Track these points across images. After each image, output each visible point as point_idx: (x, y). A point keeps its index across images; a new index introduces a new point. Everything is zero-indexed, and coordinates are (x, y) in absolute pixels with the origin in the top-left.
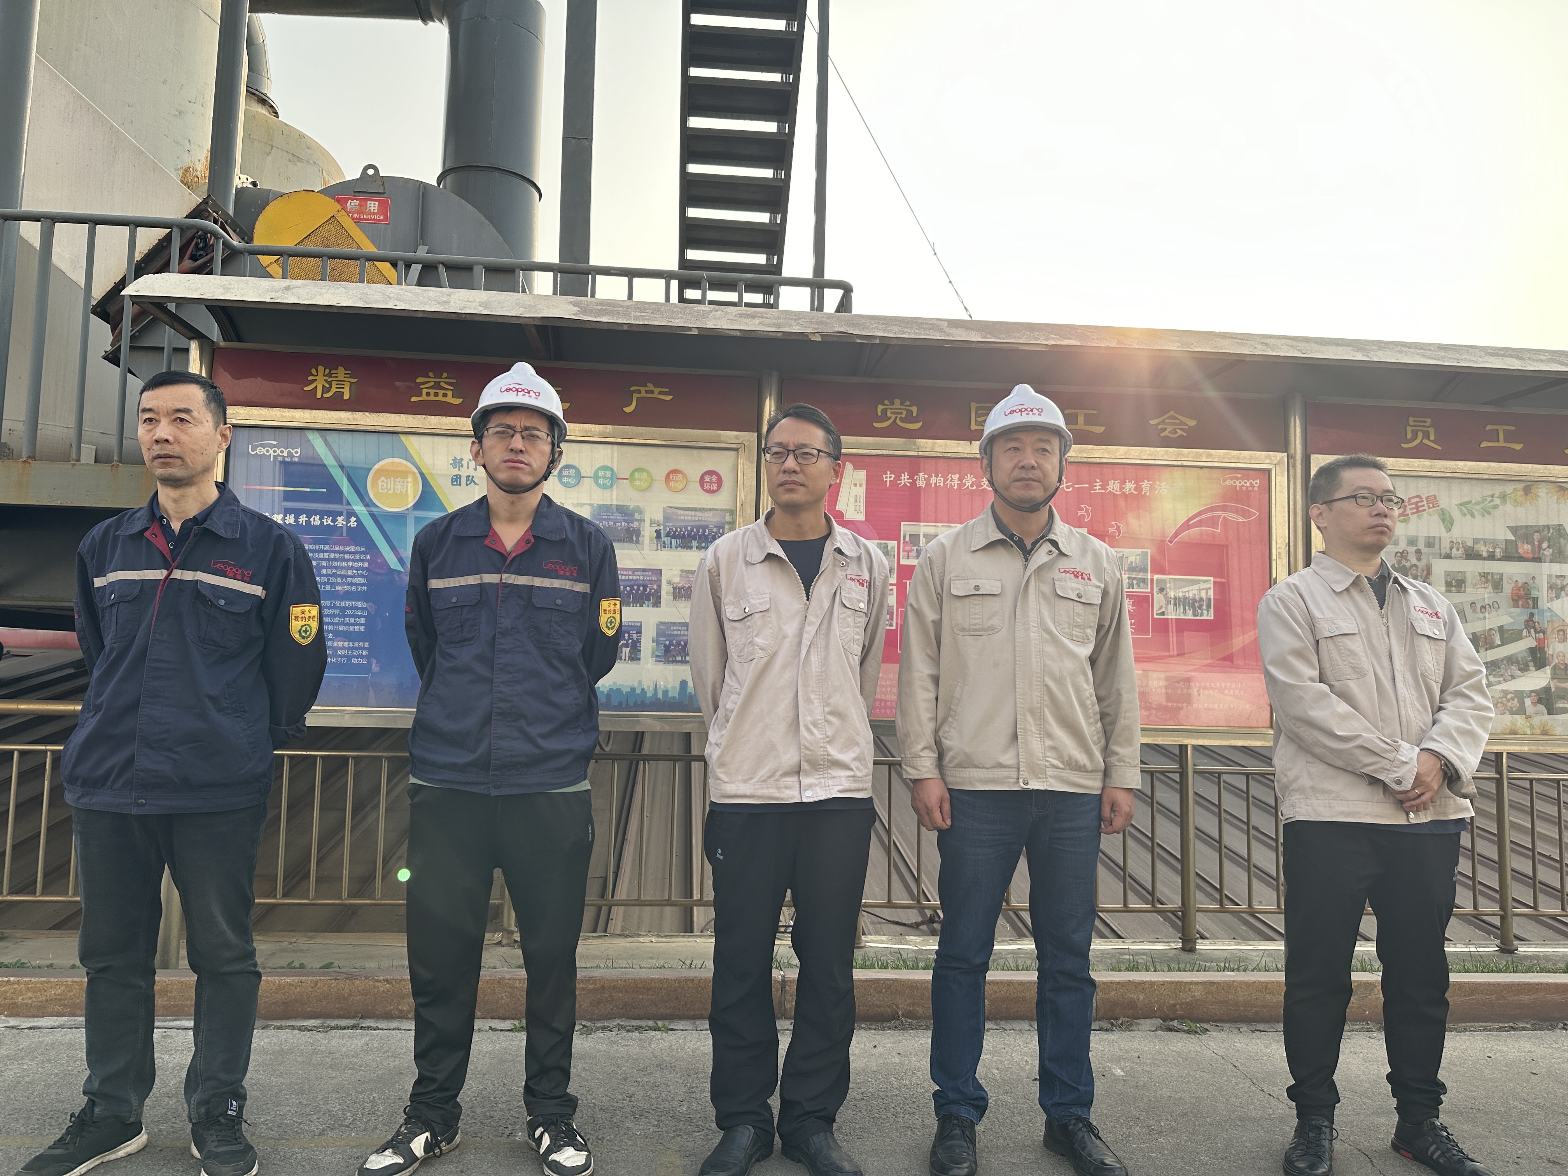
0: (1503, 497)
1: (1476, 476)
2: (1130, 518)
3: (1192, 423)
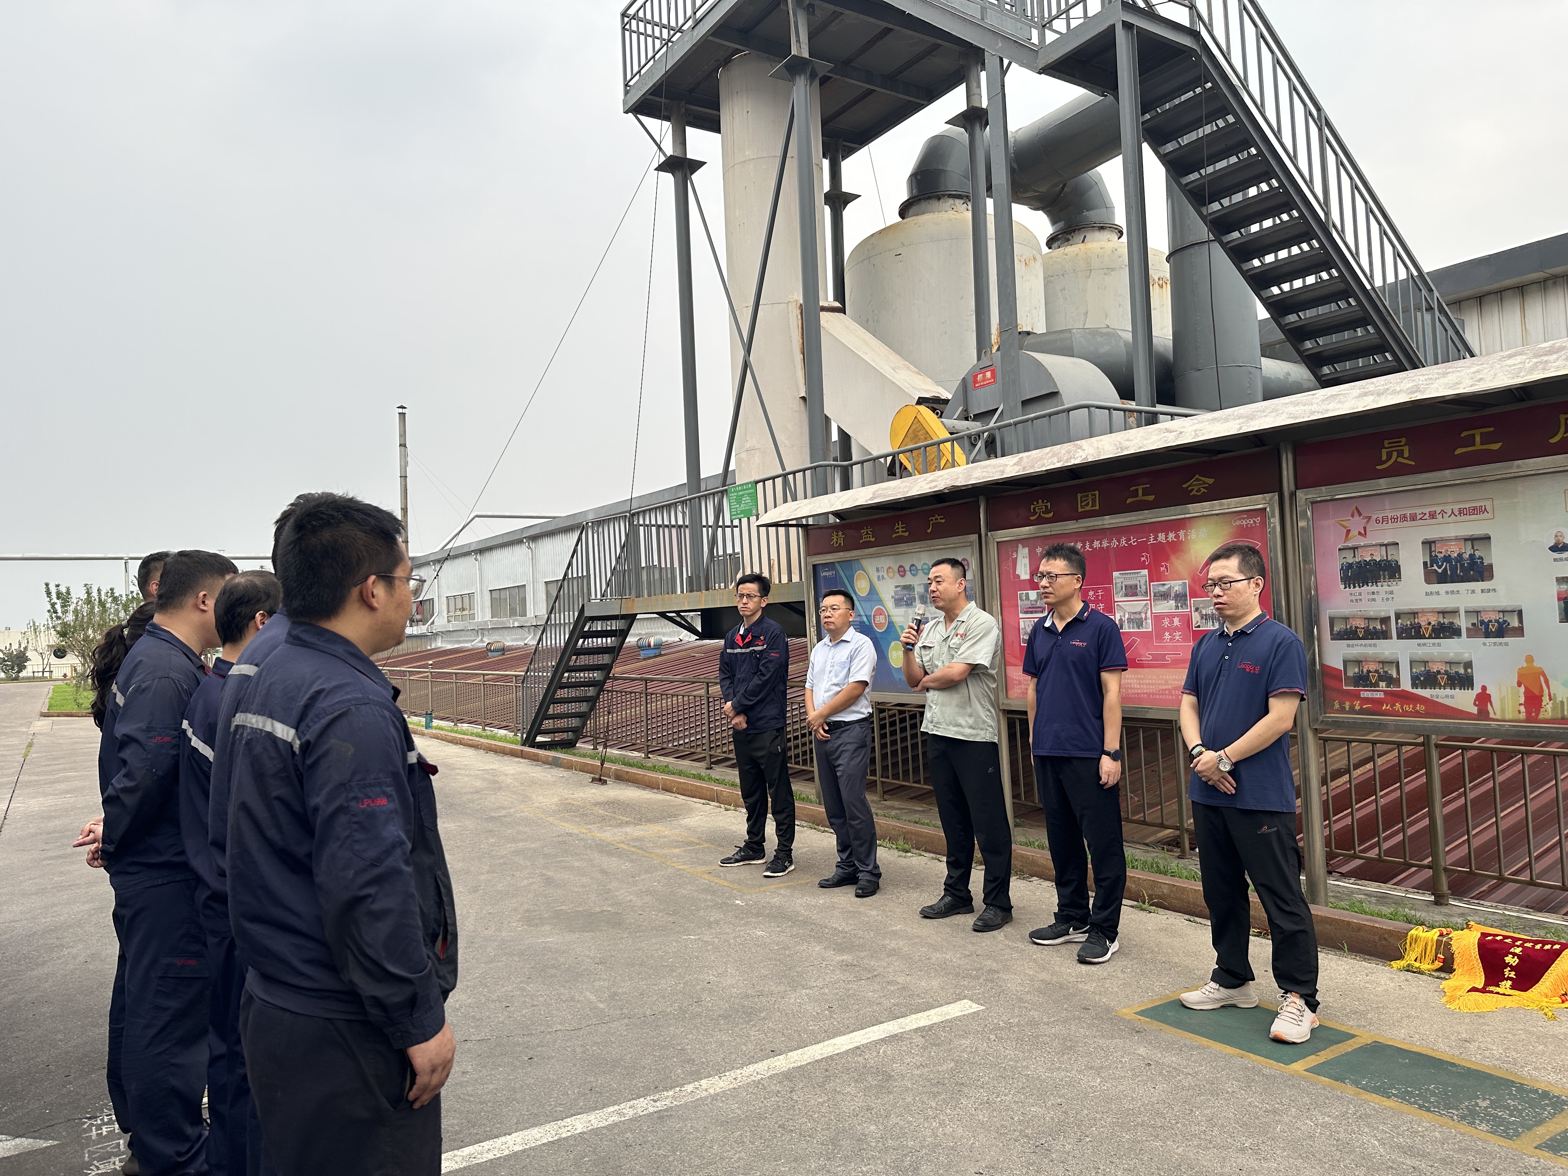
2: (1173, 558)
3: (1211, 481)
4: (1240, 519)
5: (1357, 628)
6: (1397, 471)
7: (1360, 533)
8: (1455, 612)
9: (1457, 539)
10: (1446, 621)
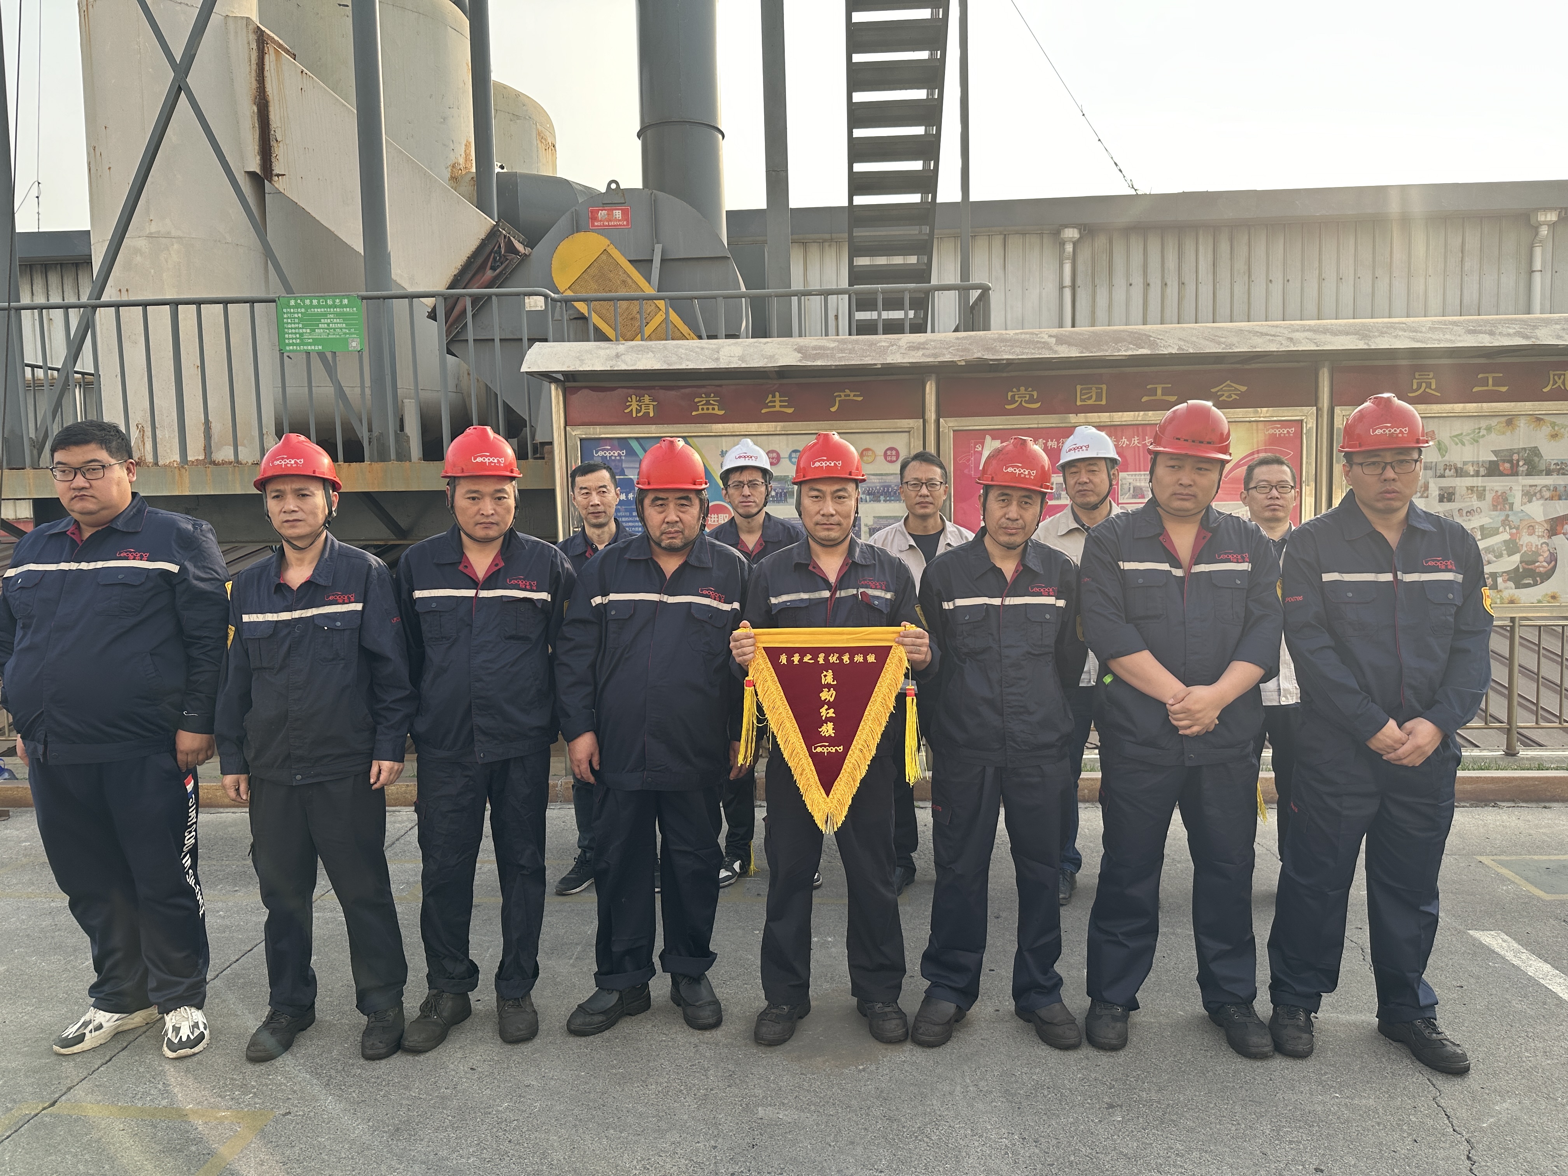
0: (1489, 429)
1: (1468, 414)
3: (1243, 388)
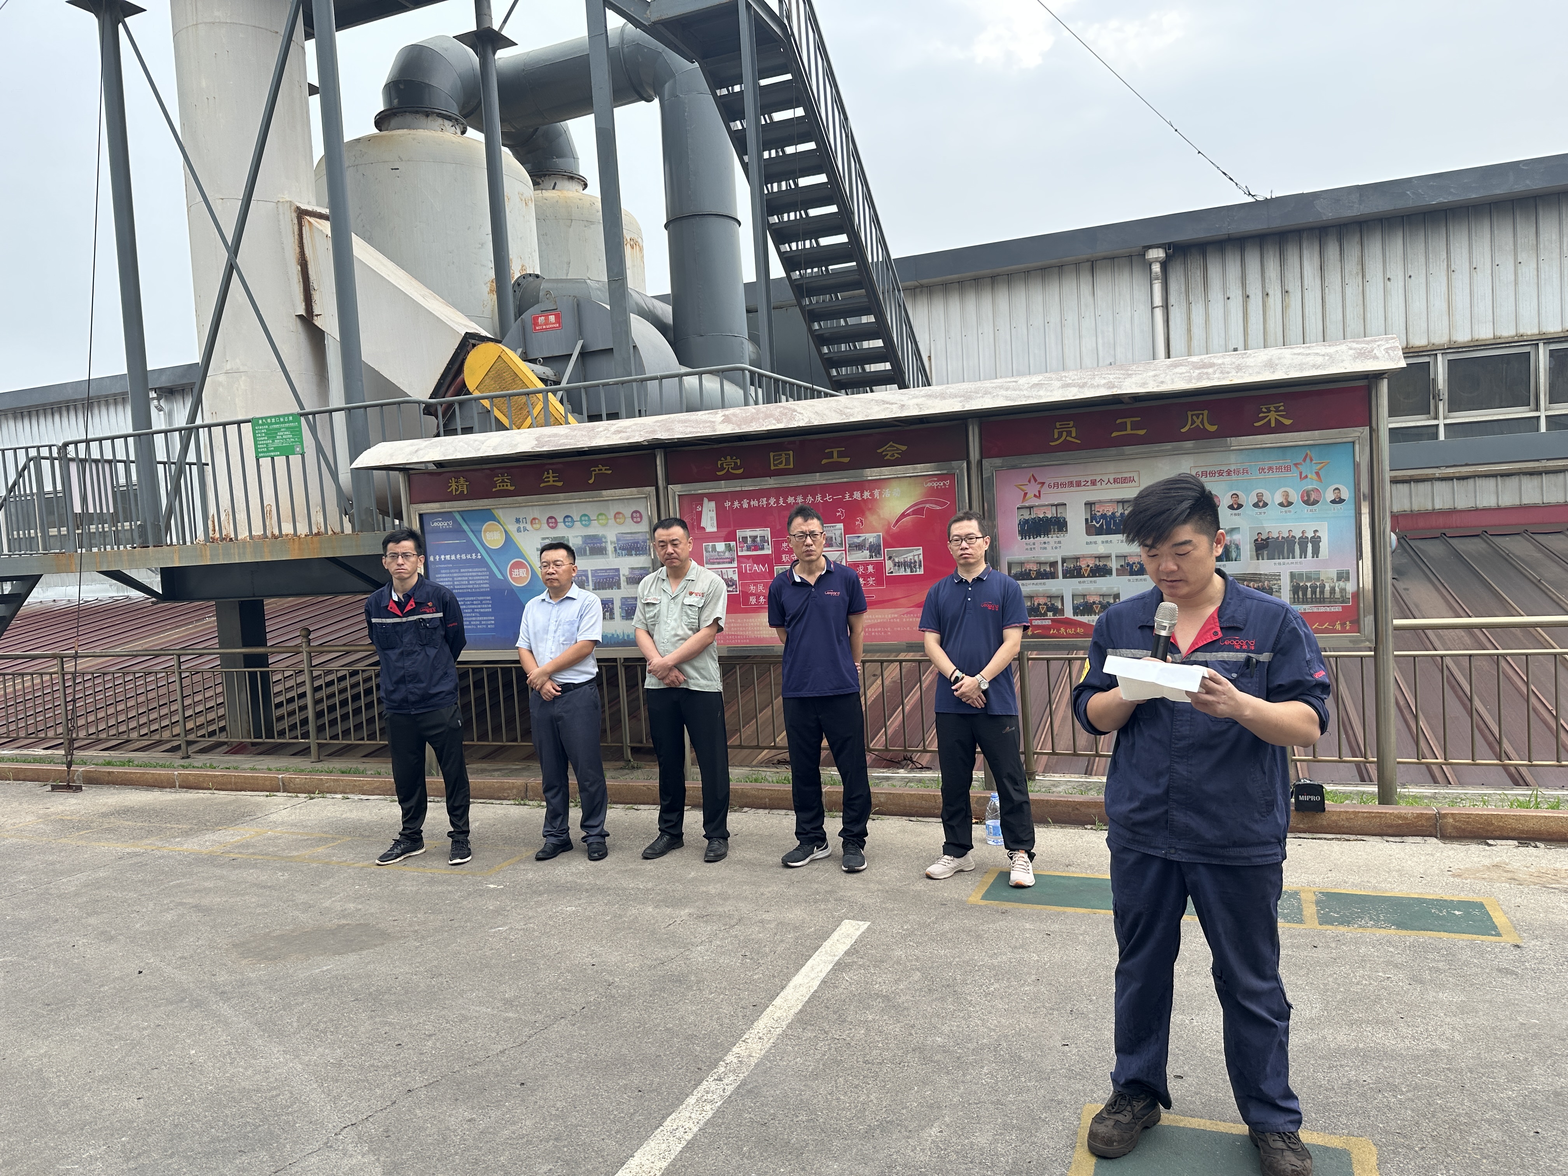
2: (868, 514)
3: (904, 448)
4: (931, 482)
5: (1030, 570)
6: (1067, 447)
7: (1035, 496)
8: (1108, 557)
9: (1111, 501)
10: (1101, 564)
